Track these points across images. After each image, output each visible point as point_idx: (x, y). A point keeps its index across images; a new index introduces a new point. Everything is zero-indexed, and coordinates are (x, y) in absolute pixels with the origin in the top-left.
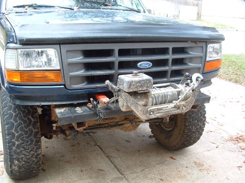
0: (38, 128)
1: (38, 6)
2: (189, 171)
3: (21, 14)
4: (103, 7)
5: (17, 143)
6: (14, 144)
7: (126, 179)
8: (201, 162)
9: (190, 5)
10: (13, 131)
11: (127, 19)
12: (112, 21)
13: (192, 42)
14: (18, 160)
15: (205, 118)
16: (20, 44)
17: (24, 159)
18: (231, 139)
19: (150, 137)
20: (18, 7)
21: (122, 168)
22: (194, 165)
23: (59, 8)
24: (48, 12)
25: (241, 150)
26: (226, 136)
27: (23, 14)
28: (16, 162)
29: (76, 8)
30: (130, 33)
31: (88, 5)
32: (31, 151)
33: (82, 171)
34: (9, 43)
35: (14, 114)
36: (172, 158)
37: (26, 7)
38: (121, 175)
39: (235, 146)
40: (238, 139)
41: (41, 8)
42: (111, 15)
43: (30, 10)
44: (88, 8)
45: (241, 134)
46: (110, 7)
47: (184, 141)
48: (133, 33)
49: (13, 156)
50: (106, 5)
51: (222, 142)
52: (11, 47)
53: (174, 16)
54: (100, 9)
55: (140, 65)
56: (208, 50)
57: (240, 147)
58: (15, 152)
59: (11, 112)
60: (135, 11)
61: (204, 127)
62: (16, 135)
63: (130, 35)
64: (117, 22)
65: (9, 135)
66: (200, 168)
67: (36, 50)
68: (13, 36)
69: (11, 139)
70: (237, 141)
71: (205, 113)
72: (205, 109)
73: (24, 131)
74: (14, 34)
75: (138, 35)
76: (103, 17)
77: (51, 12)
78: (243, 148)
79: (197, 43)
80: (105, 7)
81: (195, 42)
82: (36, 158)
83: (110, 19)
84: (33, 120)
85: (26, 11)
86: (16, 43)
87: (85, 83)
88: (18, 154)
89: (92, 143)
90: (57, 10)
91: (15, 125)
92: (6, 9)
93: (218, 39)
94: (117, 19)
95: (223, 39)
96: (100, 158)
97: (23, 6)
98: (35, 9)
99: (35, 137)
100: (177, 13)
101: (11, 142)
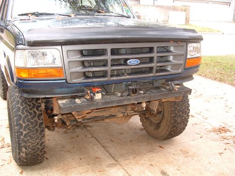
0: (42, 120)
1: (40, 14)
2: (176, 158)
3: (25, 21)
4: (97, 14)
5: (24, 132)
6: (22, 133)
7: (120, 165)
8: (186, 150)
9: (178, 10)
10: (21, 123)
11: (118, 24)
12: (105, 25)
13: (174, 42)
14: (26, 148)
15: (189, 110)
16: (28, 46)
17: (31, 147)
18: (214, 131)
19: (141, 129)
20: (22, 15)
21: (116, 156)
22: (180, 152)
23: (58, 16)
24: (49, 19)
25: (222, 139)
26: (210, 128)
27: (27, 21)
28: (24, 150)
29: (73, 16)
30: (121, 35)
31: (83, 12)
32: (37, 139)
33: (81, 159)
34: (18, 45)
35: (21, 108)
36: (161, 147)
37: (29, 15)
38: (115, 162)
39: (218, 136)
40: (220, 130)
41: (42, 16)
42: (104, 21)
43: (33, 17)
44: (83, 15)
45: (223, 125)
46: (103, 14)
47: (170, 131)
48: (123, 35)
49: (21, 144)
50: (100, 12)
51: (205, 132)
52: (20, 48)
53: (163, 22)
54: (94, 15)
55: (130, 62)
56: (189, 49)
57: (222, 137)
58: (23, 140)
59: (19, 106)
60: (125, 17)
61: (188, 118)
62: (24, 125)
63: (120, 37)
64: (109, 26)
65: (17, 125)
66: (186, 155)
67: (41, 50)
68: (22, 39)
69: (19, 129)
70: (220, 131)
71: (189, 106)
72: (189, 103)
73: (31, 122)
74: (22, 37)
75: (127, 36)
76: (97, 22)
77: (51, 19)
78: (224, 137)
79: (179, 42)
80: (99, 14)
81: (177, 42)
82: (41, 145)
83: (103, 23)
84: (38, 113)
85: (29, 18)
86: (24, 45)
87: (83, 78)
88: (25, 142)
89: (90, 136)
90: (56, 17)
91: (23, 116)
92: (11, 17)
93: (198, 40)
94: (109, 23)
95: (202, 39)
96: (96, 148)
97: (27, 14)
98: (37, 16)
99: (40, 127)
100: (166, 19)
101: (19, 132)
